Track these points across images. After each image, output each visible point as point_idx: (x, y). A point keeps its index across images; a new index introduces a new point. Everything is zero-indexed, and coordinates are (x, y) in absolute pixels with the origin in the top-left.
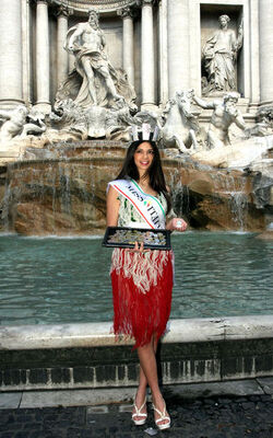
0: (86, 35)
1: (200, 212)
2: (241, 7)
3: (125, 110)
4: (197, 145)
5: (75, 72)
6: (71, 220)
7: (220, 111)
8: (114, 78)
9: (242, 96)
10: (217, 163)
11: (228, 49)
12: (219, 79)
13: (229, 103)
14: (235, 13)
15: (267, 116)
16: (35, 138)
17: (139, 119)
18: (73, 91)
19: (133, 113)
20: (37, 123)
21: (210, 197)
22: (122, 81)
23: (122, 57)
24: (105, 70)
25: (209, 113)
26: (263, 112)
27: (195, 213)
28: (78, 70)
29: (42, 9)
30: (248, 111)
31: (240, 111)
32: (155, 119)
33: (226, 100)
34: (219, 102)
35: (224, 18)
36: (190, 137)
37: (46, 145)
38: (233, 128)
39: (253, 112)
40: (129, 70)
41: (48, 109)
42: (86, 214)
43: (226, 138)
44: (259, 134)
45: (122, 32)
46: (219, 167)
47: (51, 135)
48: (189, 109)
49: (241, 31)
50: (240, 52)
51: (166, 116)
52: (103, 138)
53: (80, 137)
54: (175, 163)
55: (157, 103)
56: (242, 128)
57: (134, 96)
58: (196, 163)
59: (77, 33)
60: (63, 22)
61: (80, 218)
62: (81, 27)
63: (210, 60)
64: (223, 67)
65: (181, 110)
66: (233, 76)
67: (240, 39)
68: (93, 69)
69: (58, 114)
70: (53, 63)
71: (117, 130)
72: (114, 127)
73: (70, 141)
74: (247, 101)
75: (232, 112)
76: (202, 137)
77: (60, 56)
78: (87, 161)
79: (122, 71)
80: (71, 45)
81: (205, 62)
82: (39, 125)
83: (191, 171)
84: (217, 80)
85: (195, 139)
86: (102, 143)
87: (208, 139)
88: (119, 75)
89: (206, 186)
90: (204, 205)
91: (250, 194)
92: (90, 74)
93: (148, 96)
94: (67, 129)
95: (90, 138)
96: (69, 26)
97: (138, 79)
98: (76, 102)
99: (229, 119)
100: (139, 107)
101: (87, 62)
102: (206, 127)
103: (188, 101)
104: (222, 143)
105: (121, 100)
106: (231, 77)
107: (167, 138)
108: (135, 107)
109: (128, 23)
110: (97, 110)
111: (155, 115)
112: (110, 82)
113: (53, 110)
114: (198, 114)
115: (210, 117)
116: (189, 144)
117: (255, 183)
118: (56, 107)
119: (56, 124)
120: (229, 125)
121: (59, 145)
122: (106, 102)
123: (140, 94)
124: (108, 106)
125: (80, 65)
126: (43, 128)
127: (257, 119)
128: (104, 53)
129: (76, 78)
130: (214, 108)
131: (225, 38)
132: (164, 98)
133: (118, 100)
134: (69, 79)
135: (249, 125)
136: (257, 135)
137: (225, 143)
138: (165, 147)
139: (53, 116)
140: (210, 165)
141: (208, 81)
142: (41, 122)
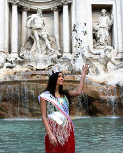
0: (36, 20)
1: (94, 107)
3: (55, 56)
4: (91, 73)
5: (30, 38)
8: (49, 40)
9: (114, 48)
10: (101, 82)
11: (106, 26)
12: (102, 40)
13: (107, 52)
14: (109, 8)
16: (10, 70)
17: (62, 60)
18: (29, 47)
19: (59, 57)
20: (11, 62)
21: (99, 99)
23: (54, 30)
24: (45, 36)
25: (97, 57)
27: (91, 107)
28: (32, 37)
29: (15, 8)
30: (117, 56)
31: (113, 56)
32: (70, 60)
33: (106, 50)
34: (102, 51)
35: (104, 11)
37: (15, 73)
38: (109, 64)
39: (119, 56)
40: (57, 36)
41: (16, 56)
42: (35, 108)
43: (106, 69)
45: (53, 18)
46: (103, 84)
47: (18, 68)
48: (87, 55)
49: (112, 17)
50: (112, 27)
51: (75, 59)
52: (44, 70)
53: (32, 69)
55: (71, 52)
56: (114, 64)
57: (60, 49)
58: (91, 82)
60: (25, 14)
61: (32, 110)
62: (33, 16)
63: (97, 31)
64: (104, 34)
65: (83, 55)
67: (112, 20)
68: (39, 36)
69: (21, 58)
70: (20, 33)
71: (51, 65)
72: (49, 64)
73: (27, 71)
74: (116, 51)
75: (109, 56)
76: (94, 69)
77: (23, 30)
78: (36, 81)
79: (54, 37)
80: (28, 25)
82: (12, 63)
83: (88, 86)
84: (101, 41)
86: (43, 72)
87: (97, 70)
88: (51, 38)
89: (96, 93)
90: (95, 103)
92: (38, 38)
93: (66, 48)
94: (26, 65)
95: (37, 70)
96: (28, 16)
97: (61, 40)
98: (30, 52)
99: (108, 60)
100: (62, 54)
101: (36, 33)
102: (96, 64)
103: (87, 51)
104: (104, 72)
105: (53, 51)
106: (108, 39)
107: (76, 70)
108: (60, 54)
109: (56, 14)
110: (41, 56)
111: (70, 58)
112: (47, 42)
113: (19, 56)
114: (91, 58)
115: (98, 59)
117: (121, 92)
118: (21, 55)
119: (21, 63)
120: (107, 62)
121: (22, 73)
122: (45, 52)
123: (62, 48)
124: (46, 54)
125: (33, 34)
126: (14, 65)
127: (121, 60)
129: (31, 40)
130: (99, 54)
131: (104, 20)
132: (74, 49)
133: (51, 51)
134: (27, 41)
135: (117, 63)
136: (121, 67)
137: (106, 72)
138: (75, 74)
139: (19, 59)
140: (98, 82)
141: (96, 41)
142: (13, 62)
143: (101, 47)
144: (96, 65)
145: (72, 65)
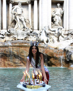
1: (51, 62)
2: (64, 1)
3: (29, 32)
4: (50, 42)
5: (14, 20)
6: (12, 64)
7: (57, 32)
8: (26, 22)
9: (63, 28)
10: (55, 47)
11: (60, 14)
15: (71, 34)
16: (2, 39)
17: (33, 34)
18: (13, 26)
19: (31, 32)
20: (3, 35)
21: (53, 57)
22: (28, 23)
23: (28, 16)
25: (53, 33)
26: (69, 33)
27: (49, 62)
28: (15, 20)
30: (65, 32)
31: (63, 32)
32: (37, 34)
35: (58, 5)
36: (48, 40)
37: (5, 41)
38: (60, 37)
39: (67, 33)
40: (30, 20)
41: (6, 31)
42: (17, 62)
43: (58, 40)
44: (68, 39)
45: (28, 8)
46: (56, 48)
47: (7, 38)
49: (63, 8)
50: (63, 15)
51: (41, 33)
52: (22, 39)
53: (15, 39)
54: (43, 47)
55: (38, 30)
56: (63, 37)
57: (32, 27)
58: (49, 47)
59: (15, 8)
60: (11, 5)
61: (15, 63)
62: (16, 7)
63: (54, 17)
64: (58, 19)
65: (45, 32)
66: (61, 22)
69: (9, 32)
70: (8, 17)
71: (26, 37)
72: (25, 37)
73: (12, 40)
74: (65, 29)
75: (60, 32)
76: (51, 40)
77: (10, 15)
78: (17, 46)
79: (28, 20)
80: (13, 12)
81: (53, 17)
83: (48, 50)
84: (56, 23)
85: (49, 40)
86: (22, 41)
87: (53, 40)
89: (52, 54)
90: (52, 60)
91: (65, 57)
93: (36, 27)
94: (12, 37)
95: (18, 39)
96: (13, 6)
97: (33, 22)
98: (14, 29)
99: (59, 34)
100: (33, 31)
101: (18, 17)
105: (28, 29)
106: (60, 22)
107: (41, 40)
109: (30, 6)
110: (20, 31)
112: (24, 23)
113: (7, 31)
114: (50, 33)
116: (47, 42)
117: (67, 53)
119: (8, 35)
120: (59, 36)
121: (9, 41)
122: (23, 29)
123: (33, 27)
124: (24, 30)
125: (16, 18)
126: (5, 37)
127: (68, 35)
128: (23, 14)
130: (55, 31)
132: (40, 28)
133: (27, 28)
134: (12, 22)
135: (65, 36)
136: (67, 39)
138: (41, 43)
139: (7, 33)
140: (53, 48)
141: (53, 23)
142: (4, 35)
143: (56, 27)
144: (53, 37)
145: (38, 37)
